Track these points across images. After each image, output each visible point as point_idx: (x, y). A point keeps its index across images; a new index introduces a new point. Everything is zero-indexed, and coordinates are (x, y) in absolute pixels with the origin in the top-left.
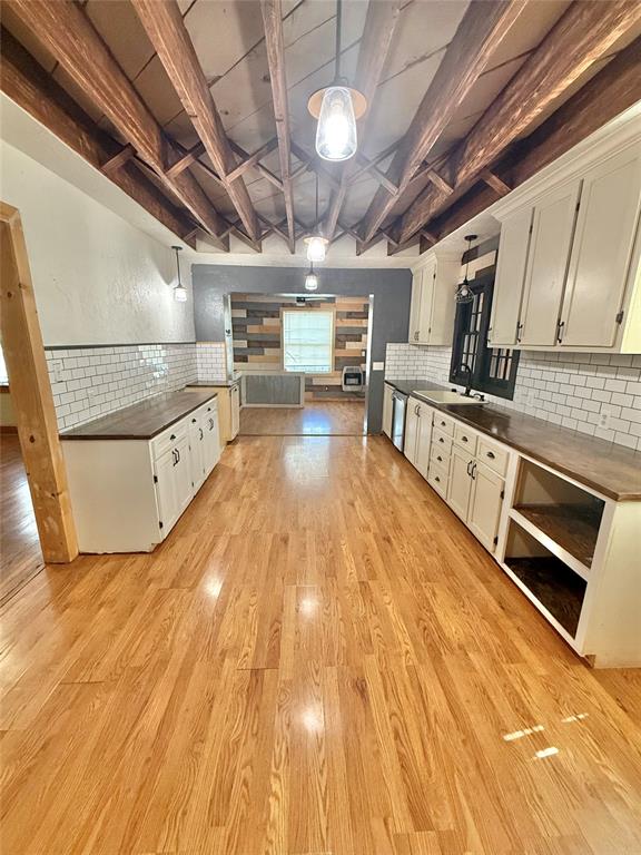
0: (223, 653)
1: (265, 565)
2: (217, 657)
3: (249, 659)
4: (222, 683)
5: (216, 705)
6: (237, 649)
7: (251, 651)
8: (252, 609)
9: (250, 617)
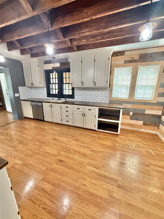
0: (111, 196)
1: (71, 171)
2: (112, 199)
3: (114, 188)
4: (122, 199)
5: (130, 203)
6: (109, 191)
7: (111, 186)
8: (92, 181)
9: (96, 183)
